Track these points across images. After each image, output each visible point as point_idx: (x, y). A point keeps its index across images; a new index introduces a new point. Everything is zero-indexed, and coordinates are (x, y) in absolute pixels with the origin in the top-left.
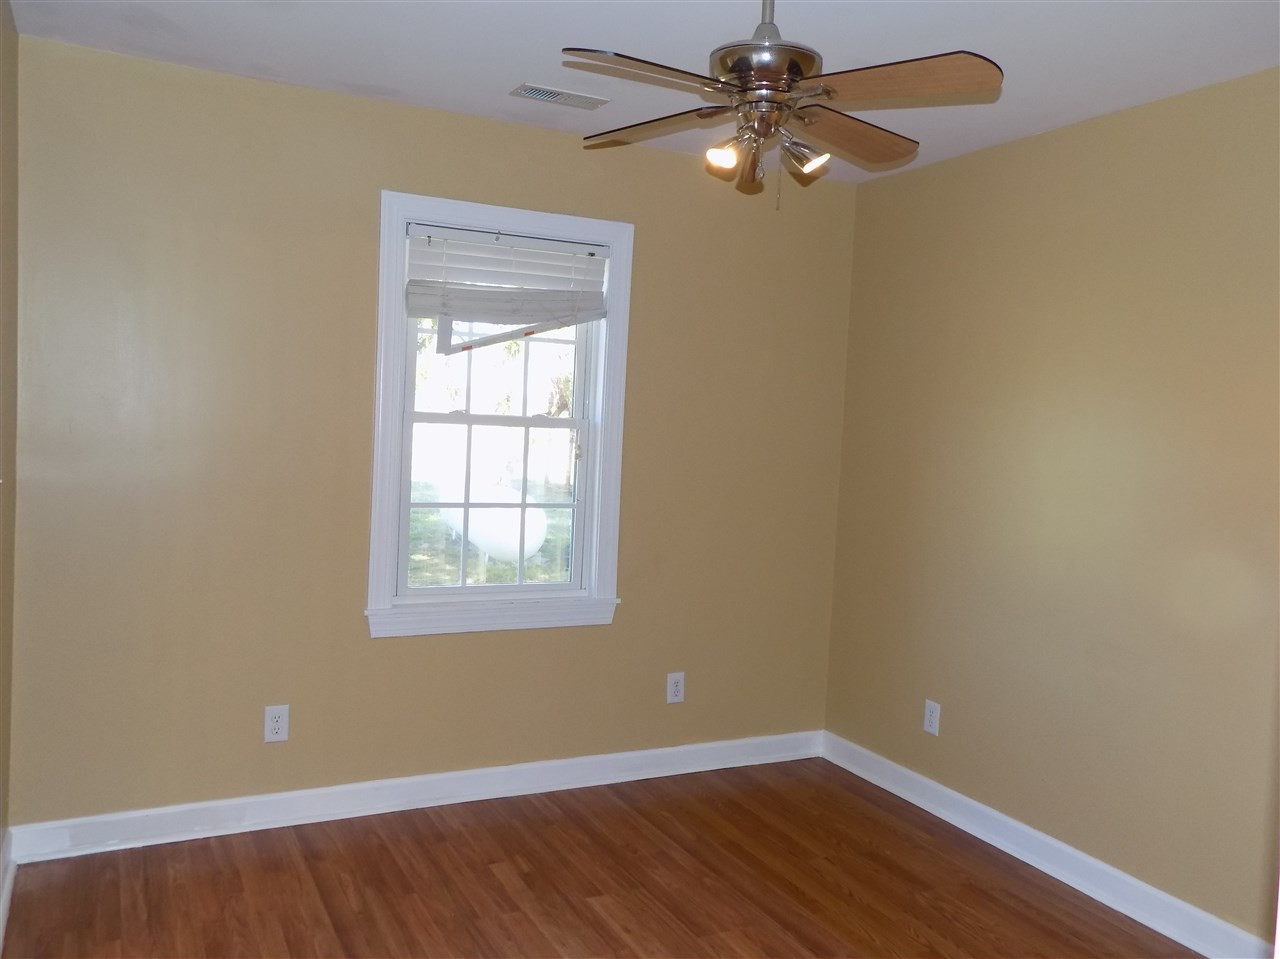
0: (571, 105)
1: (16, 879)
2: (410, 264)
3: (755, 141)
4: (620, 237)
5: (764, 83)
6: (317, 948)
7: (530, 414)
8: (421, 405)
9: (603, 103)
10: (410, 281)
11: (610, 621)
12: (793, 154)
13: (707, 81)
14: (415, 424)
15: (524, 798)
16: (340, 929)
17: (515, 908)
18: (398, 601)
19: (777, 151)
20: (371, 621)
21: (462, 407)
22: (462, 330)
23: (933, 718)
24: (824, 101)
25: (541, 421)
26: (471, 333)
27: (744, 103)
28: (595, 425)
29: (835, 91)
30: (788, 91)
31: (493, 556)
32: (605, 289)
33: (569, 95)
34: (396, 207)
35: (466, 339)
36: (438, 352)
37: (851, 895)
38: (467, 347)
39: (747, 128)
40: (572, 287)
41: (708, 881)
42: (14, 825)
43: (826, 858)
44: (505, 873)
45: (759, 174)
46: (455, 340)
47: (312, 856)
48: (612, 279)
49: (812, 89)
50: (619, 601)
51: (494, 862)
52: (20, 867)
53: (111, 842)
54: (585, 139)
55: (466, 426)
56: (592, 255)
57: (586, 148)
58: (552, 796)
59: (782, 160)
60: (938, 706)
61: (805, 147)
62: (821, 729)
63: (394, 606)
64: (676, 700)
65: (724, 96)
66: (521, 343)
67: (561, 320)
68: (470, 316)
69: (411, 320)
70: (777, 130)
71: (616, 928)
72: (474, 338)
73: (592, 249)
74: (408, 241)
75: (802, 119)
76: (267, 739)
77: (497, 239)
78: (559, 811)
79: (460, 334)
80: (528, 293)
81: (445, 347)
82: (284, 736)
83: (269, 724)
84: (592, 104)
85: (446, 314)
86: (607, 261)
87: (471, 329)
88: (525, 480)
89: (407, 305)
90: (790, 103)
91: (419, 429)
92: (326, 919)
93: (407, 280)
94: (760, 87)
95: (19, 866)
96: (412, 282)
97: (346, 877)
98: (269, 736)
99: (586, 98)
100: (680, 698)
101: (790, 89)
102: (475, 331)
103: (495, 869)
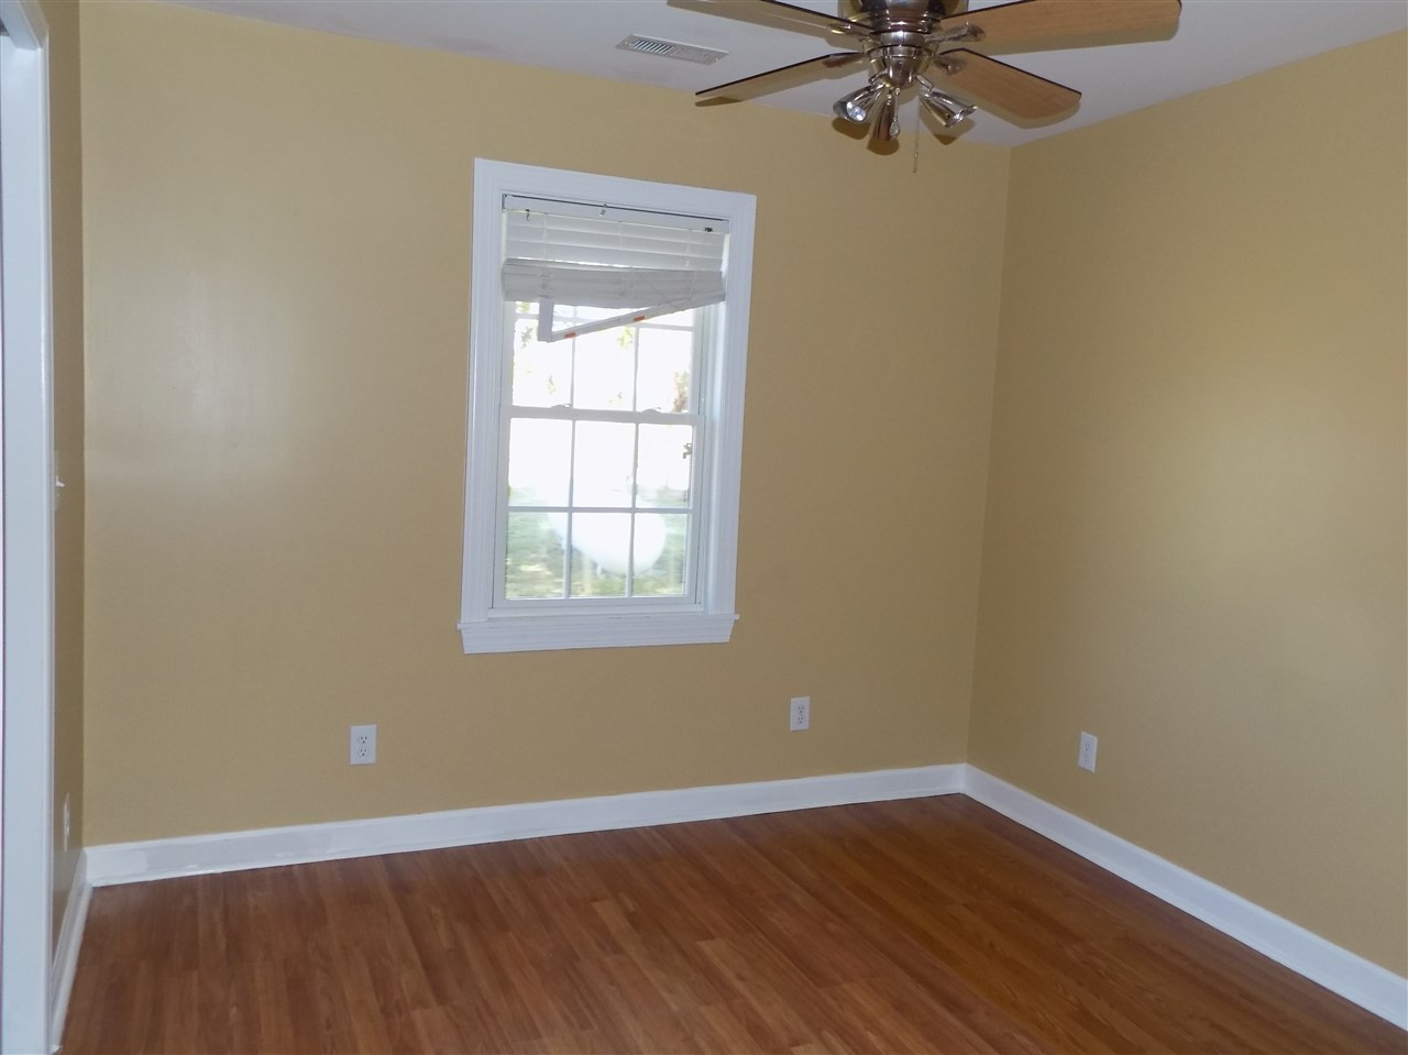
0: (685, 59)
1: (91, 903)
2: (508, 242)
3: (890, 92)
4: (741, 209)
5: (901, 23)
6: (404, 986)
7: (640, 409)
8: (520, 398)
9: (721, 55)
10: (508, 260)
11: (727, 639)
12: (933, 106)
13: (835, 22)
14: (513, 420)
15: (632, 831)
16: (429, 967)
17: (618, 950)
18: (493, 614)
19: (915, 103)
20: (464, 635)
21: (565, 401)
22: (565, 315)
23: (1089, 751)
24: (971, 45)
25: (652, 417)
26: (575, 319)
27: (876, 48)
28: (712, 423)
29: (981, 32)
30: (928, 33)
31: (606, 568)
32: (724, 268)
33: (683, 47)
34: (491, 177)
35: (571, 325)
36: (539, 340)
37: (992, 945)
38: (570, 334)
39: (881, 77)
40: (687, 267)
41: (832, 927)
42: (90, 845)
43: (965, 905)
44: (607, 911)
45: (894, 130)
46: (558, 327)
47: (401, 888)
48: (732, 257)
49: (958, 29)
50: (738, 617)
51: (596, 900)
52: (96, 890)
53: (190, 867)
54: (697, 94)
55: (571, 422)
56: (710, 230)
57: (699, 104)
58: (662, 830)
59: (921, 114)
60: (1095, 739)
61: (947, 98)
62: (962, 763)
63: (490, 620)
64: (801, 727)
65: (855, 39)
66: (632, 329)
67: (674, 303)
68: (574, 299)
69: (508, 303)
70: (915, 78)
71: (729, 974)
72: (578, 324)
73: (709, 224)
74: (504, 216)
75: (946, 66)
76: (353, 762)
77: (603, 213)
78: (669, 846)
79: (565, 320)
80: (639, 274)
81: (546, 334)
82: (371, 758)
83: (355, 746)
84: (709, 58)
85: (546, 297)
86: (727, 238)
87: (576, 313)
88: (635, 483)
89: (504, 286)
90: (931, 46)
91: (517, 425)
92: (415, 957)
93: (504, 259)
94: (896, 29)
95: (95, 888)
96: (510, 262)
97: (436, 911)
98: (355, 759)
99: (701, 50)
100: (805, 725)
101: (931, 29)
102: (579, 316)
103: (597, 906)
